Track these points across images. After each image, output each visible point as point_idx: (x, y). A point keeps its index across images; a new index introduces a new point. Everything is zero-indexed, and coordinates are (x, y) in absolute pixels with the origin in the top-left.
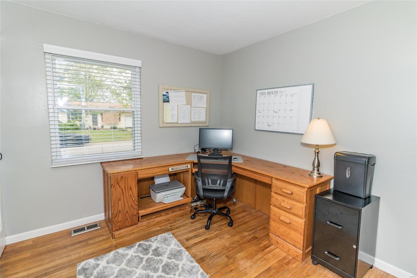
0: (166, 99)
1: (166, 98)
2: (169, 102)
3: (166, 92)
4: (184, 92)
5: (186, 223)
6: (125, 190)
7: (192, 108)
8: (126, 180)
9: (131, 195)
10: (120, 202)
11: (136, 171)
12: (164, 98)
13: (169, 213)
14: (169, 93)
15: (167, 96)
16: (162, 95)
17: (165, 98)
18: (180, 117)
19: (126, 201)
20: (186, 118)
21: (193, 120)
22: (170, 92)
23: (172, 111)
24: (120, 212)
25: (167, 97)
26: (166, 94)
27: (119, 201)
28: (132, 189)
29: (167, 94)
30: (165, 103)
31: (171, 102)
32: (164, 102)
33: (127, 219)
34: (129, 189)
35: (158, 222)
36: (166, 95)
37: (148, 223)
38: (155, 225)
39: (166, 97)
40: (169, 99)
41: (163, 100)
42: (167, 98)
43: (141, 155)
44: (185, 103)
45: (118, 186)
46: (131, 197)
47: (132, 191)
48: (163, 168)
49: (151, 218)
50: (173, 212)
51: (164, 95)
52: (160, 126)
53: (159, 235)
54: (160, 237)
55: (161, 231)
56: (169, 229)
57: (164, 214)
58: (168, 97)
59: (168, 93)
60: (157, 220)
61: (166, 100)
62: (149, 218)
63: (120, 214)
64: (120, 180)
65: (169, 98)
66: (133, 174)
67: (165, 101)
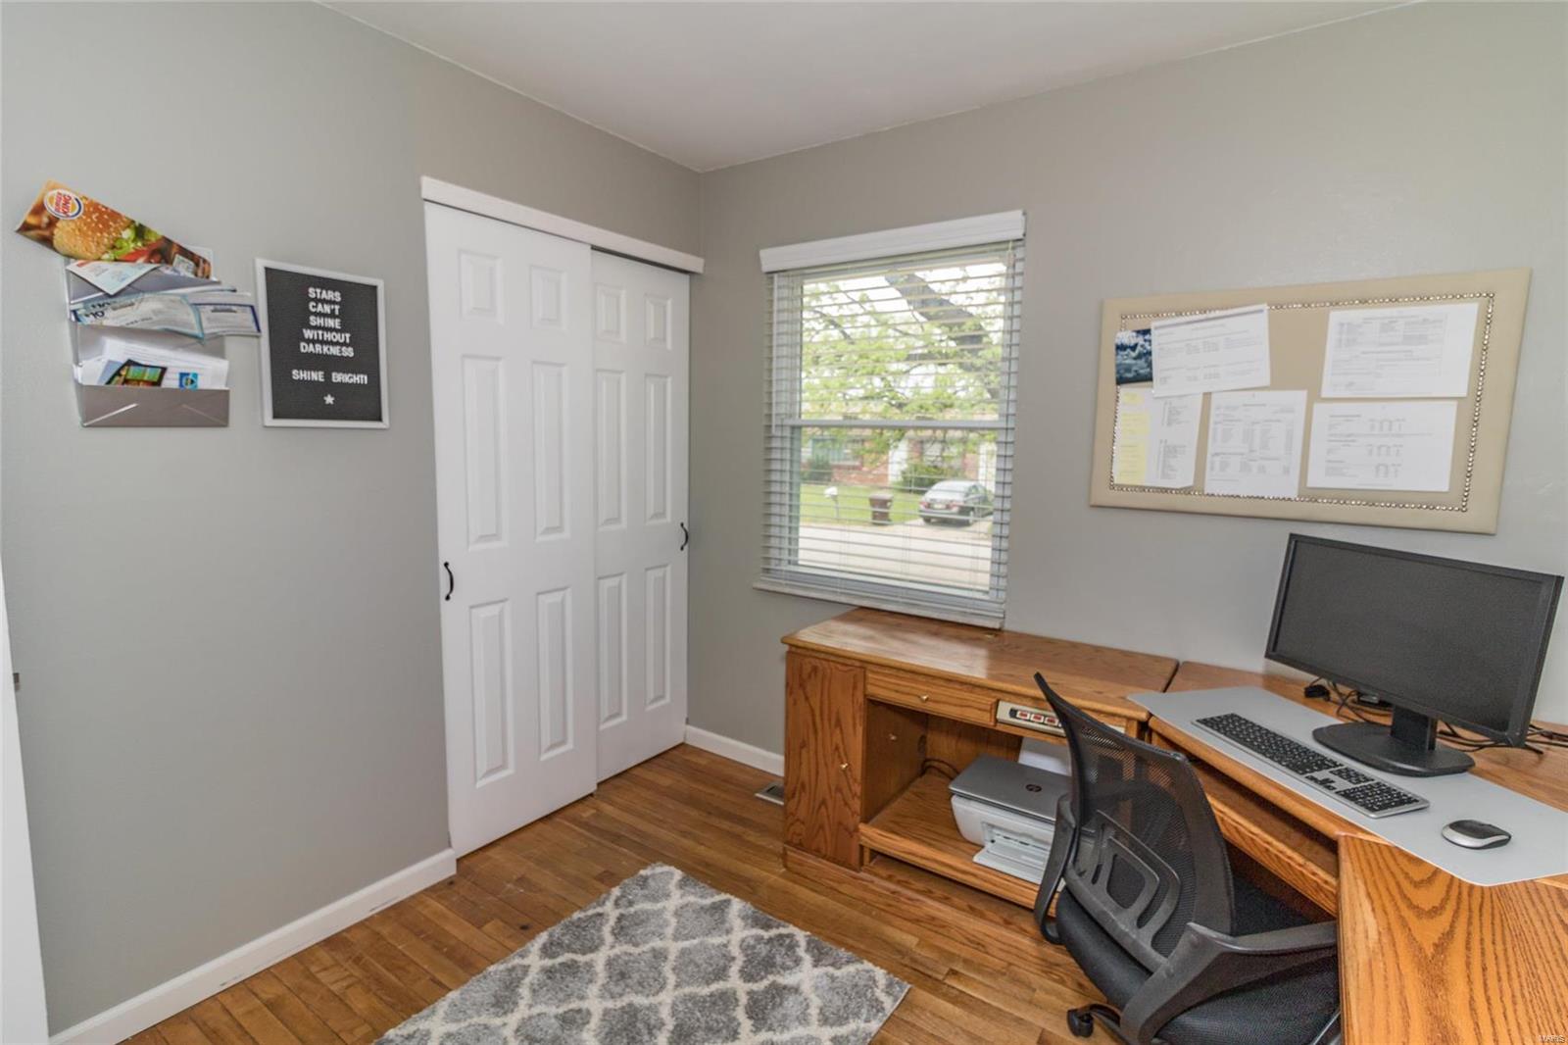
0: (1134, 368)
1: (1135, 359)
2: (1149, 378)
3: (1138, 332)
4: (1261, 311)
5: (1019, 1020)
6: (822, 719)
7: (1317, 407)
8: (827, 683)
9: (837, 748)
10: (804, 751)
11: (865, 665)
12: (1118, 362)
13: (990, 914)
14: (1154, 336)
15: (1139, 349)
16: (1114, 348)
17: (1127, 362)
18: (1217, 459)
19: (821, 762)
20: (1262, 470)
21: (1317, 479)
22: (1156, 328)
23: (1169, 424)
24: (803, 786)
25: (1139, 357)
26: (1132, 343)
27: (802, 747)
28: (843, 726)
29: (1140, 340)
30: (1126, 391)
31: (1164, 380)
32: (1121, 381)
33: (822, 827)
34: (833, 722)
35: (933, 918)
36: (1133, 348)
37: (894, 893)
38: (918, 920)
39: (1134, 354)
40: (1150, 365)
41: (1118, 372)
42: (1142, 362)
43: (1002, 615)
44: (1267, 381)
45: (801, 692)
46: (839, 753)
47: (841, 730)
48: (971, 692)
49: (906, 882)
50: (1007, 923)
51: (1121, 348)
52: (1092, 503)
53: (865, 962)
54: (857, 970)
55: (898, 957)
56: (930, 977)
57: (964, 904)
58: (1149, 353)
59: (1147, 332)
60: (931, 907)
61: (1135, 371)
62: (902, 878)
63: (803, 794)
64: (810, 676)
65: (1154, 357)
66: (851, 670)
67: (1129, 375)
